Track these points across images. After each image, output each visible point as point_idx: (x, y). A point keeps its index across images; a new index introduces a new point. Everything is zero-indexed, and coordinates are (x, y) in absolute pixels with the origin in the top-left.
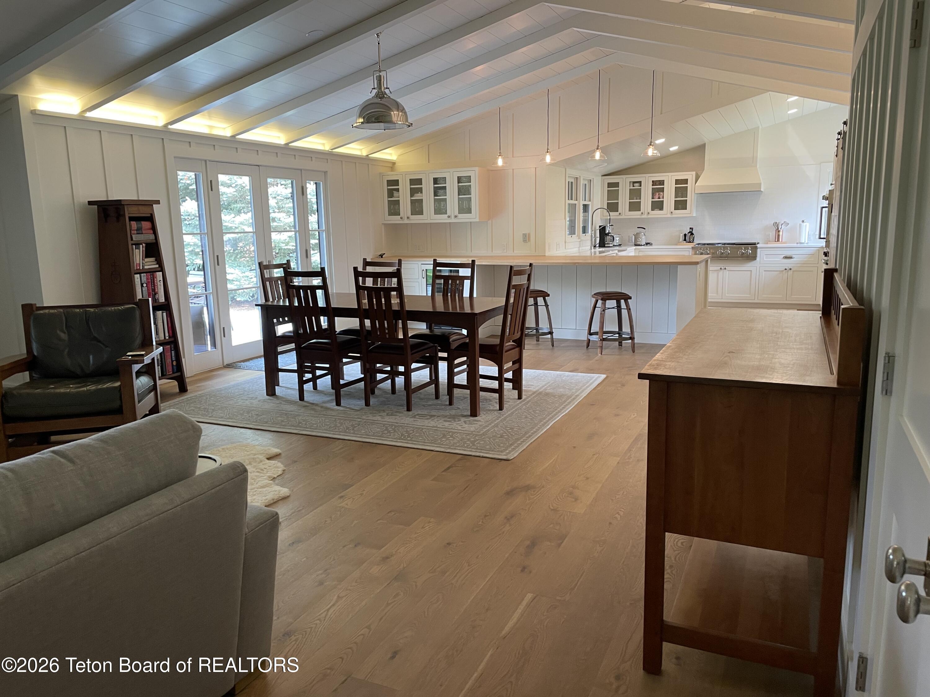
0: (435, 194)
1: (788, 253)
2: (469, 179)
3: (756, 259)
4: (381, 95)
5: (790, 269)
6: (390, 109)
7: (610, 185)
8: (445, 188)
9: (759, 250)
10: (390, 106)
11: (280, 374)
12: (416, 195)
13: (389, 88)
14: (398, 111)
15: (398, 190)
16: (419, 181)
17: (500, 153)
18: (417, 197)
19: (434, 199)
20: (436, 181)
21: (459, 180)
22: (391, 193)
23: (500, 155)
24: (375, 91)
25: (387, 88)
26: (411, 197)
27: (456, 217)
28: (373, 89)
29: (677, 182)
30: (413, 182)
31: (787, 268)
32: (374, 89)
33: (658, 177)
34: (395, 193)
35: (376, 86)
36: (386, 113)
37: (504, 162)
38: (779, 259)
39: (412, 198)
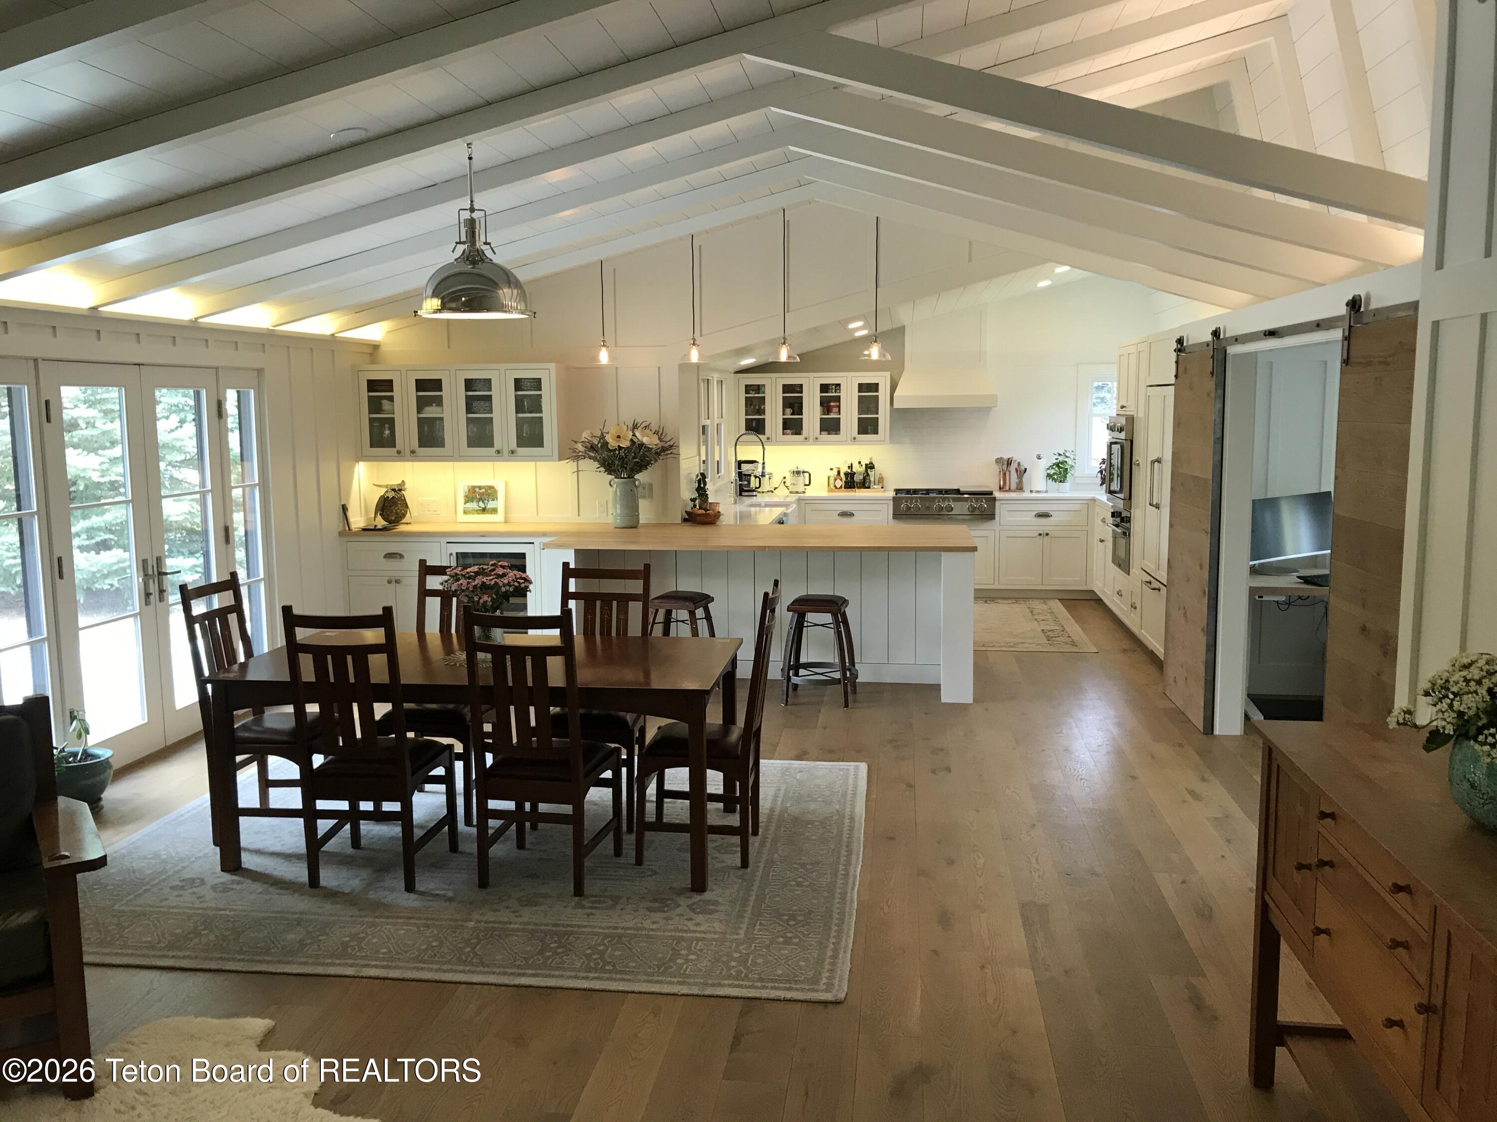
0: (469, 409)
1: (1043, 508)
2: (537, 384)
3: (994, 518)
4: (474, 257)
5: (1047, 534)
6: (495, 285)
7: (748, 388)
8: (489, 398)
9: (997, 503)
10: (496, 280)
11: (242, 819)
12: (427, 409)
13: (489, 244)
14: (510, 287)
15: (391, 399)
16: (437, 384)
17: (604, 341)
18: (431, 412)
19: (468, 419)
20: (470, 384)
21: (519, 384)
22: (375, 405)
23: (604, 346)
24: (461, 248)
25: (486, 243)
26: (418, 412)
27: (513, 452)
28: (457, 243)
29: (862, 387)
30: (421, 385)
31: (1042, 532)
32: (460, 243)
33: (830, 378)
34: (386, 404)
35: (463, 239)
36: (488, 294)
37: (612, 358)
38: (1030, 518)
39: (421, 416)
